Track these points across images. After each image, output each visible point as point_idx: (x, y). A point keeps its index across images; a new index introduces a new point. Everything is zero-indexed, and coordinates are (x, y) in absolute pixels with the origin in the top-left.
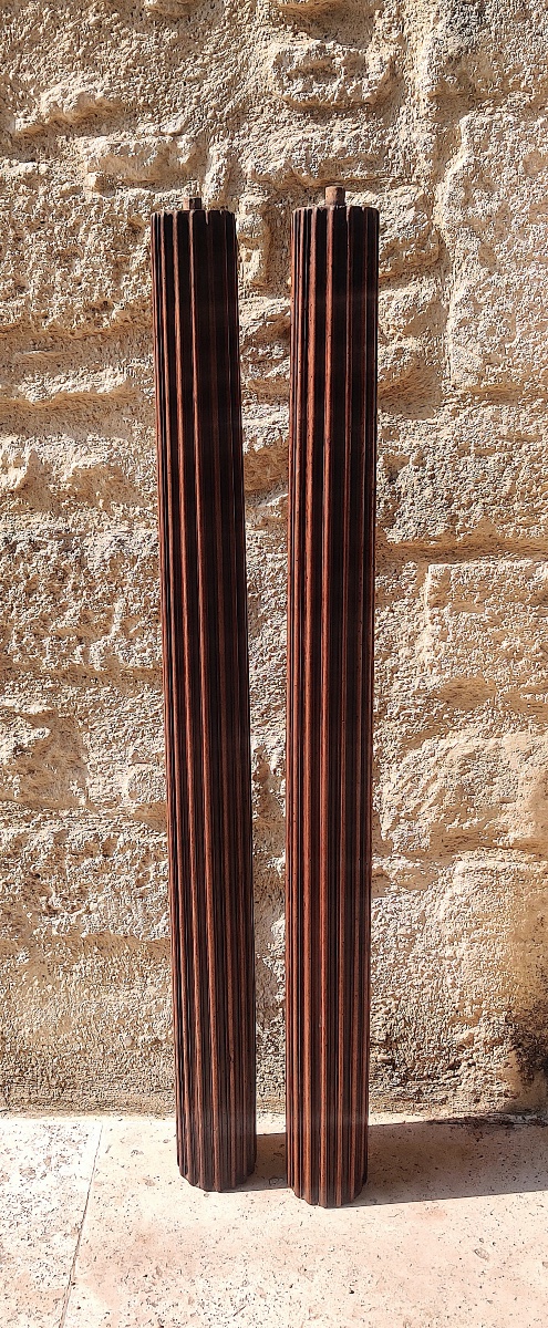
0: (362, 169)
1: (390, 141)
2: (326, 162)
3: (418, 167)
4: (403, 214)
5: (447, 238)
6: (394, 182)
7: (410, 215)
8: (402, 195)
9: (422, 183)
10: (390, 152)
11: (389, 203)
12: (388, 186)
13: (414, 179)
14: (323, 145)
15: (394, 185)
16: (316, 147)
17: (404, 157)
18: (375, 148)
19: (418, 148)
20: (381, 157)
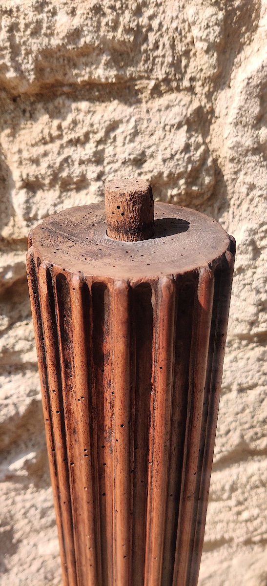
0: (108, 65)
1: (151, 18)
2: (47, 53)
3: (192, 65)
4: (170, 136)
5: (228, 170)
6: (156, 88)
7: (180, 138)
8: (168, 107)
9: (198, 90)
10: (152, 37)
11: (149, 120)
12: (147, 93)
13: (186, 83)
14: (39, 23)
15: (156, 92)
16: (27, 26)
17: (173, 46)
18: (128, 31)
19: (196, 32)
20: (136, 45)
